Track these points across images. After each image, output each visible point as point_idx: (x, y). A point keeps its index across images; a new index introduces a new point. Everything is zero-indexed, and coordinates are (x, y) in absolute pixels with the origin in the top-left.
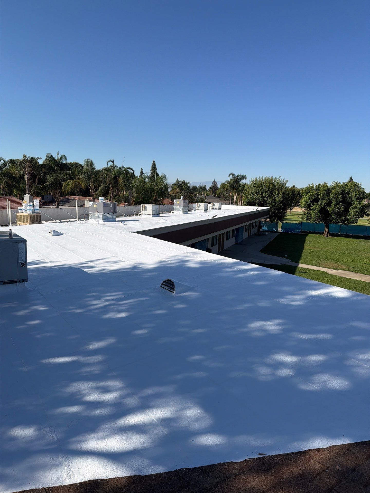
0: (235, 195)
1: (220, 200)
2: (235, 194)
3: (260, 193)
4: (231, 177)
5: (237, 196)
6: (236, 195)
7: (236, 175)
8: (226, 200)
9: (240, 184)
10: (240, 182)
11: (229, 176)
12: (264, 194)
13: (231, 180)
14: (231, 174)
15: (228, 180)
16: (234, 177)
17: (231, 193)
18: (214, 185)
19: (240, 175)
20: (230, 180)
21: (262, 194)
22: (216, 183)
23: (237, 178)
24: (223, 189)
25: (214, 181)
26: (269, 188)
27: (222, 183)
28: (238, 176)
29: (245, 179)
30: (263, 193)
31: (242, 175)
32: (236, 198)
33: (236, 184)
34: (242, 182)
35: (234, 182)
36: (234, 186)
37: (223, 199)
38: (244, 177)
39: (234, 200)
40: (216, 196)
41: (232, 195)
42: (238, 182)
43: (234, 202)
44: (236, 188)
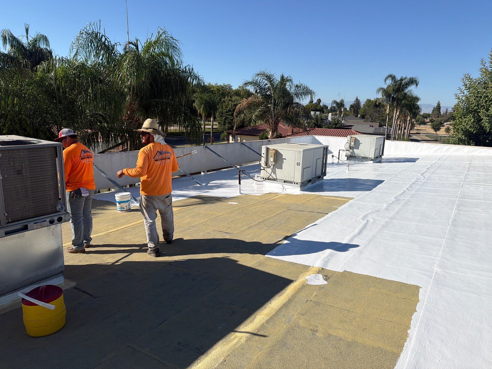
0: (396, 113)
1: (365, 122)
2: (395, 112)
4: (389, 82)
7: (398, 78)
8: (373, 122)
10: (406, 91)
11: (386, 80)
13: (389, 86)
14: (390, 76)
15: (383, 87)
16: (395, 82)
17: (388, 110)
18: (356, 103)
19: (405, 78)
20: (387, 87)
22: (359, 101)
23: (401, 83)
24: (369, 107)
25: (357, 99)
27: (367, 99)
28: (402, 80)
29: (415, 86)
31: (408, 77)
32: (396, 119)
33: (398, 93)
34: (410, 90)
35: (393, 90)
36: (393, 97)
37: (370, 120)
38: (413, 81)
39: (393, 123)
40: (359, 116)
41: (389, 113)
42: (403, 90)
43: (393, 126)
44: (397, 102)
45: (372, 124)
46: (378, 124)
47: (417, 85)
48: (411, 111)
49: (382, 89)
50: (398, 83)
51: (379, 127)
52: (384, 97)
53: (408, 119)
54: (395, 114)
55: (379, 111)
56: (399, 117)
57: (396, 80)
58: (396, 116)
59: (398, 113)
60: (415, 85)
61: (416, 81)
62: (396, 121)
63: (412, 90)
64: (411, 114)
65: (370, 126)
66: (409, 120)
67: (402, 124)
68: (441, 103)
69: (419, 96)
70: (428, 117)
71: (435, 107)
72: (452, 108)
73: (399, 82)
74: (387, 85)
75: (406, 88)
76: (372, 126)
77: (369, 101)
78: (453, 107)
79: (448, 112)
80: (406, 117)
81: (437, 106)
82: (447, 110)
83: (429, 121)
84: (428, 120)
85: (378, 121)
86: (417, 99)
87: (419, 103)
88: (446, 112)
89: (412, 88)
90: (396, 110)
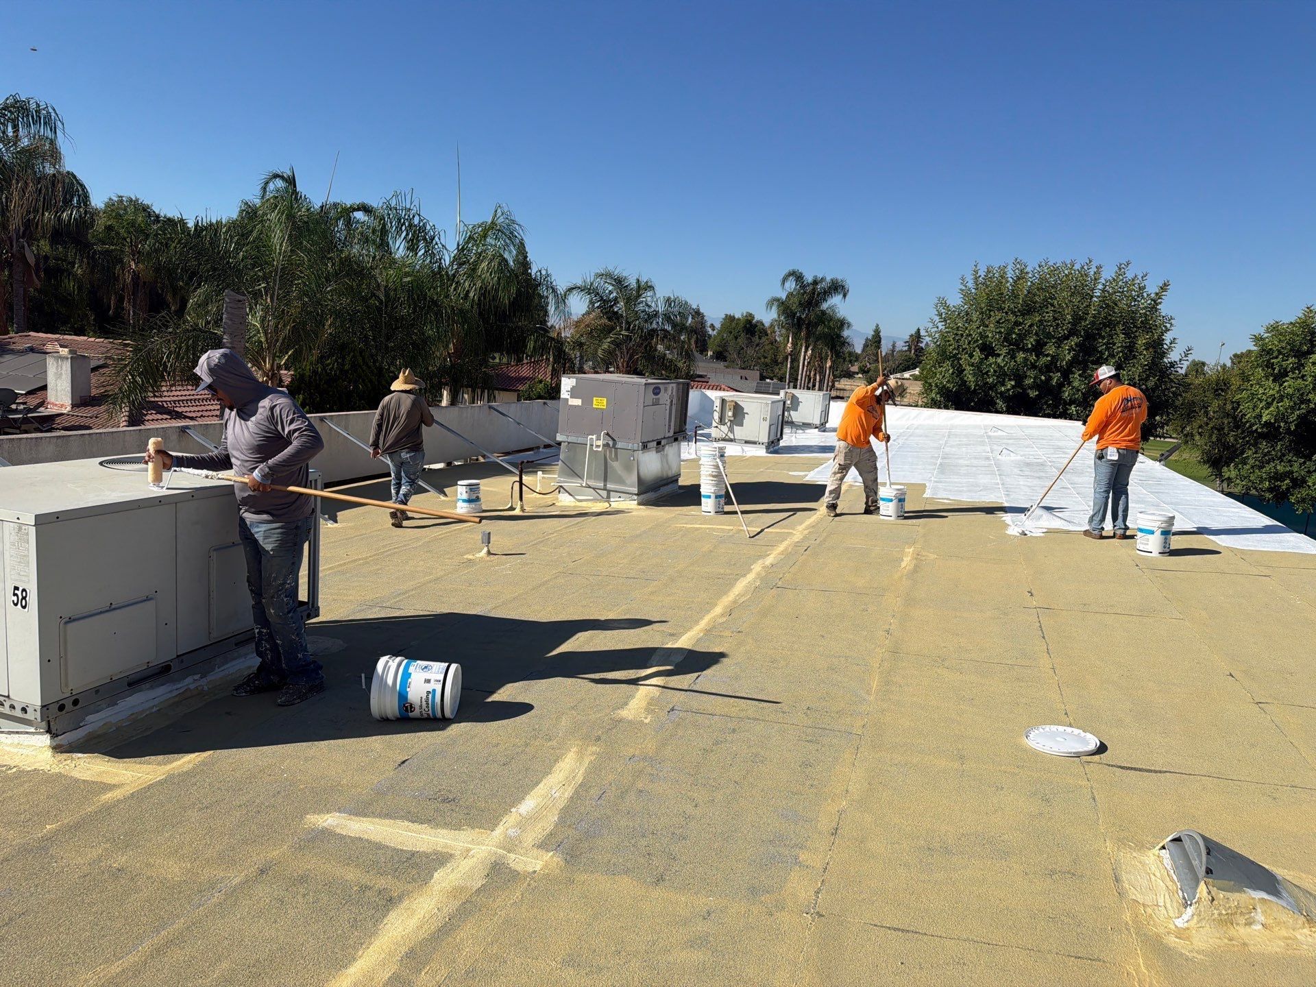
0: (806, 352)
1: (727, 367)
2: (803, 350)
3: (1030, 342)
4: (791, 285)
5: (812, 355)
7: (809, 278)
8: (743, 369)
9: (823, 313)
10: (825, 306)
11: (784, 281)
12: (1051, 349)
13: (790, 295)
14: (790, 274)
15: (778, 296)
16: (803, 287)
17: (789, 345)
19: (823, 280)
20: (787, 297)
21: (1038, 349)
22: (704, 318)
23: (814, 289)
24: (730, 332)
26: (1077, 319)
27: (726, 315)
28: (815, 282)
30: (1045, 344)
31: (828, 279)
32: (806, 363)
33: (809, 310)
34: (833, 306)
35: (800, 304)
36: (800, 318)
37: (737, 365)
38: (837, 287)
39: (800, 372)
40: (710, 353)
41: (792, 351)
42: (818, 304)
43: (799, 378)
44: (807, 328)
45: (744, 373)
46: (758, 373)
47: (845, 296)
48: (833, 348)
49: (777, 300)
50: (809, 289)
51: (760, 380)
52: (782, 318)
53: (828, 366)
54: (803, 354)
55: (757, 345)
56: (811, 360)
57: (805, 283)
58: (807, 357)
59: (810, 352)
60: (841, 296)
61: (843, 287)
62: (805, 368)
63: (836, 304)
64: (832, 356)
65: (741, 377)
66: (830, 367)
67: (815, 375)
68: (881, 328)
69: (850, 319)
70: (855, 361)
71: (870, 337)
72: (906, 342)
73: (811, 287)
74: (787, 292)
75: (825, 300)
76: (746, 379)
77: (730, 319)
78: (907, 338)
79: (897, 349)
80: (822, 360)
81: (873, 336)
82: (894, 346)
83: (857, 371)
84: (855, 368)
85: (756, 368)
86: (842, 324)
87: (846, 333)
88: (893, 351)
89: (835, 301)
90: (806, 346)
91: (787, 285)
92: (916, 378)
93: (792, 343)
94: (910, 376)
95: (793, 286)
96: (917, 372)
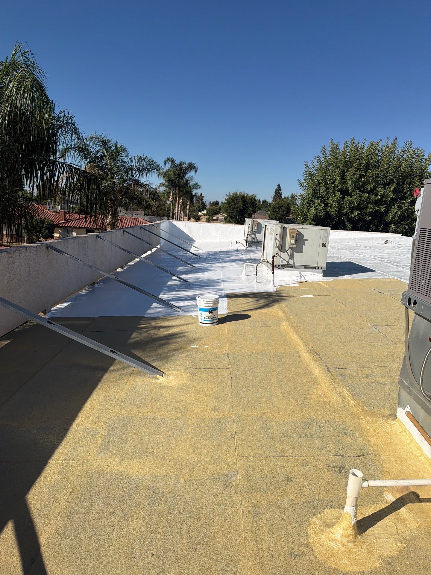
0: (179, 200)
2: (177, 199)
6: (181, 201)
7: (178, 162)
9: (187, 180)
10: (187, 177)
11: (165, 163)
13: (168, 171)
14: (168, 159)
15: (164, 170)
16: (175, 166)
19: (184, 163)
23: (181, 168)
28: (181, 164)
31: (187, 162)
32: (180, 206)
33: (179, 179)
34: (191, 177)
35: (174, 175)
36: (175, 182)
38: (191, 167)
41: (172, 200)
42: (183, 176)
44: (179, 189)
47: (196, 172)
48: (190, 199)
49: (163, 173)
50: (178, 168)
53: (188, 208)
54: (177, 202)
56: (182, 205)
57: (176, 165)
58: (180, 203)
59: (182, 201)
60: (194, 172)
61: (194, 167)
62: (180, 209)
64: (190, 203)
73: (179, 166)
74: (167, 169)
75: (187, 173)
89: (191, 174)
90: (179, 198)
91: (167, 164)
92: (205, 215)
93: (172, 196)
94: (202, 214)
95: (170, 166)
96: (205, 212)
